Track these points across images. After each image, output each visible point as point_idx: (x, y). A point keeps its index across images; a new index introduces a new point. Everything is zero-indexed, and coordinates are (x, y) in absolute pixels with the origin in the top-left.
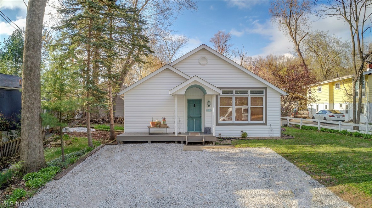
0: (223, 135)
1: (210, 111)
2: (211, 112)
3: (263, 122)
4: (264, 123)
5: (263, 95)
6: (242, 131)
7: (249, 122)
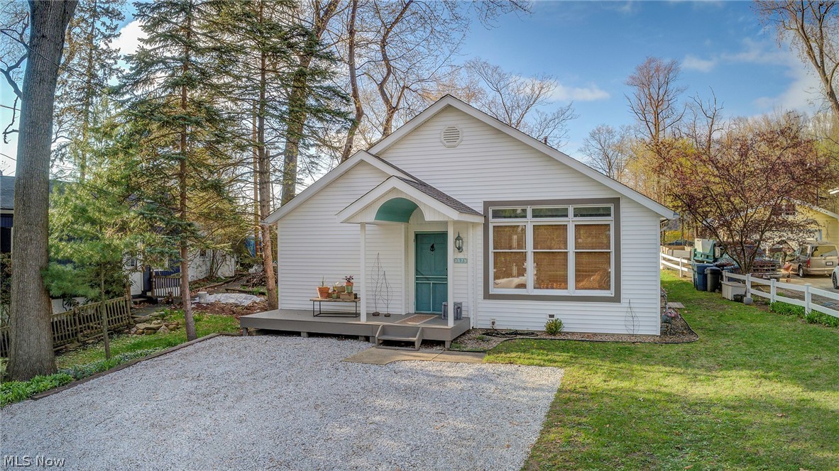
0: (501, 325)
1: (463, 262)
2: (465, 265)
3: (610, 293)
4: (613, 295)
5: (609, 220)
6: (552, 316)
7: (571, 291)
